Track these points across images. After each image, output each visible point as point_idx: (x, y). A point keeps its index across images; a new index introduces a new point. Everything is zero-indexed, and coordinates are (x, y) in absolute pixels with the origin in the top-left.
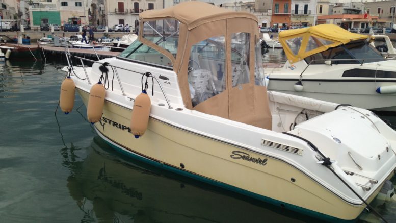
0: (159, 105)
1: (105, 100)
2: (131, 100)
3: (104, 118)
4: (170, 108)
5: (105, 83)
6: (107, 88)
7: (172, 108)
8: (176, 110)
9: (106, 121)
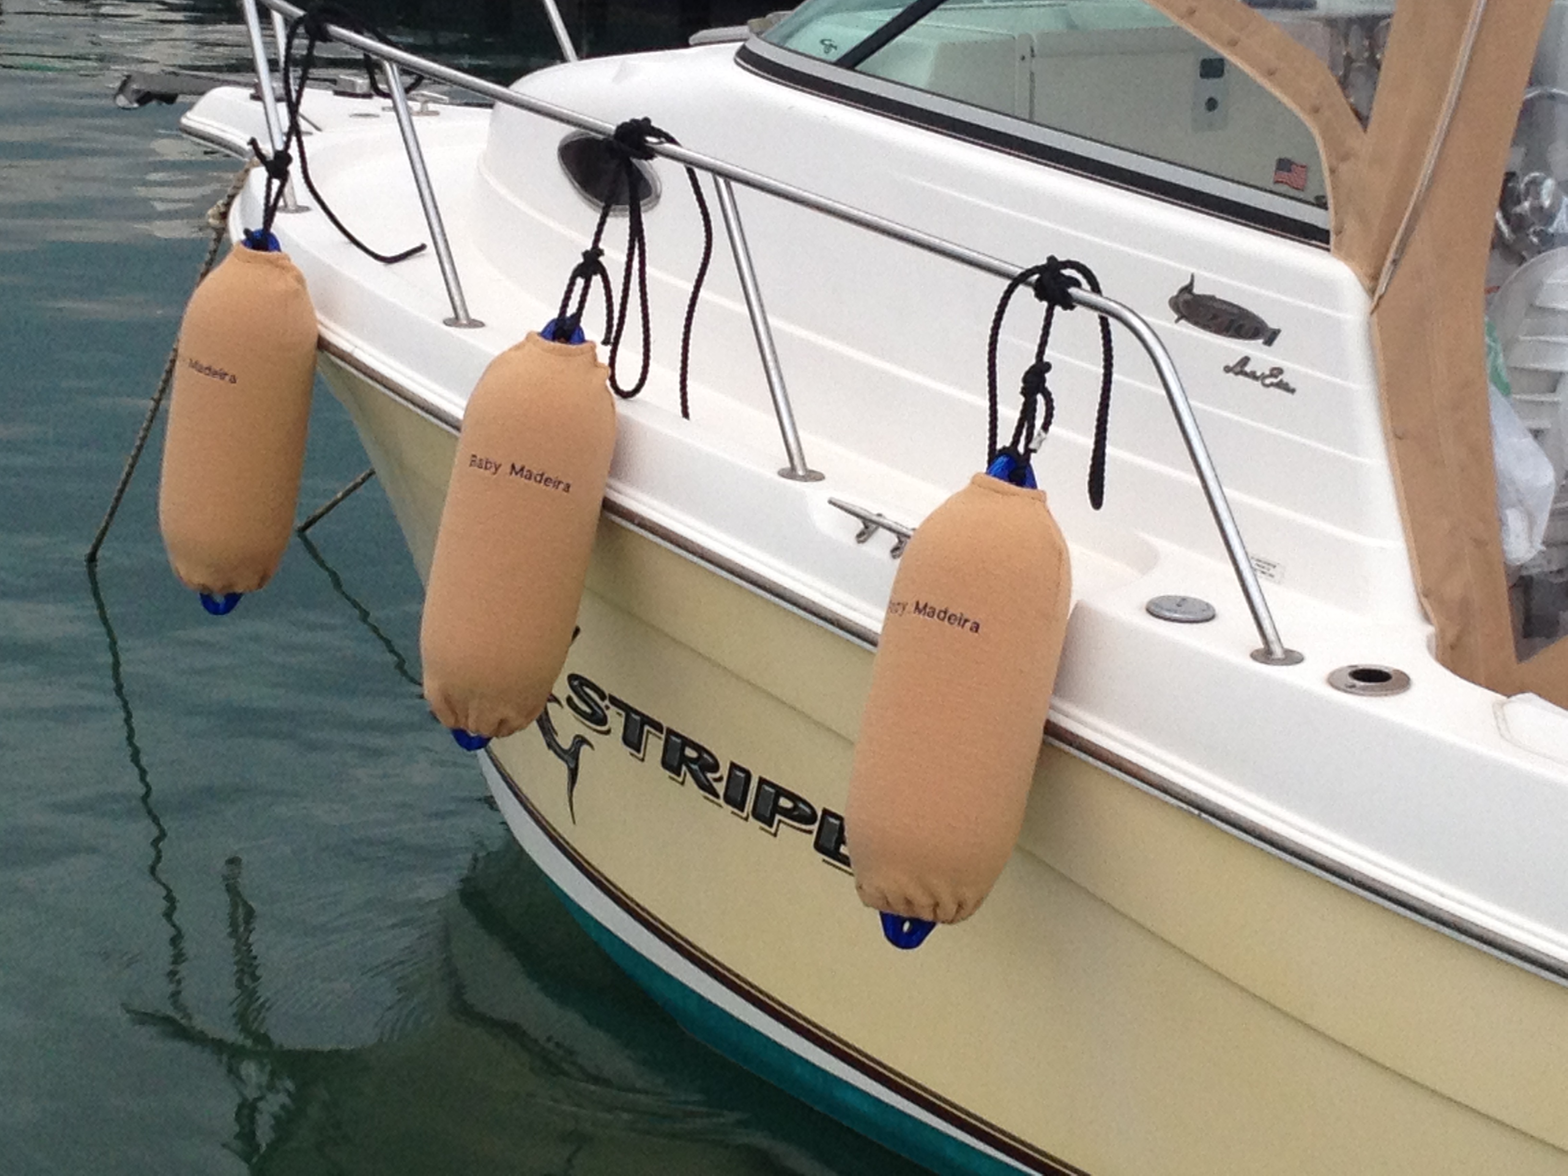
0: (1155, 610)
1: (608, 506)
2: (862, 536)
3: (578, 682)
4: (1265, 655)
5: (613, 339)
6: (627, 380)
7: (1292, 658)
8: (1333, 681)
9: (598, 719)
